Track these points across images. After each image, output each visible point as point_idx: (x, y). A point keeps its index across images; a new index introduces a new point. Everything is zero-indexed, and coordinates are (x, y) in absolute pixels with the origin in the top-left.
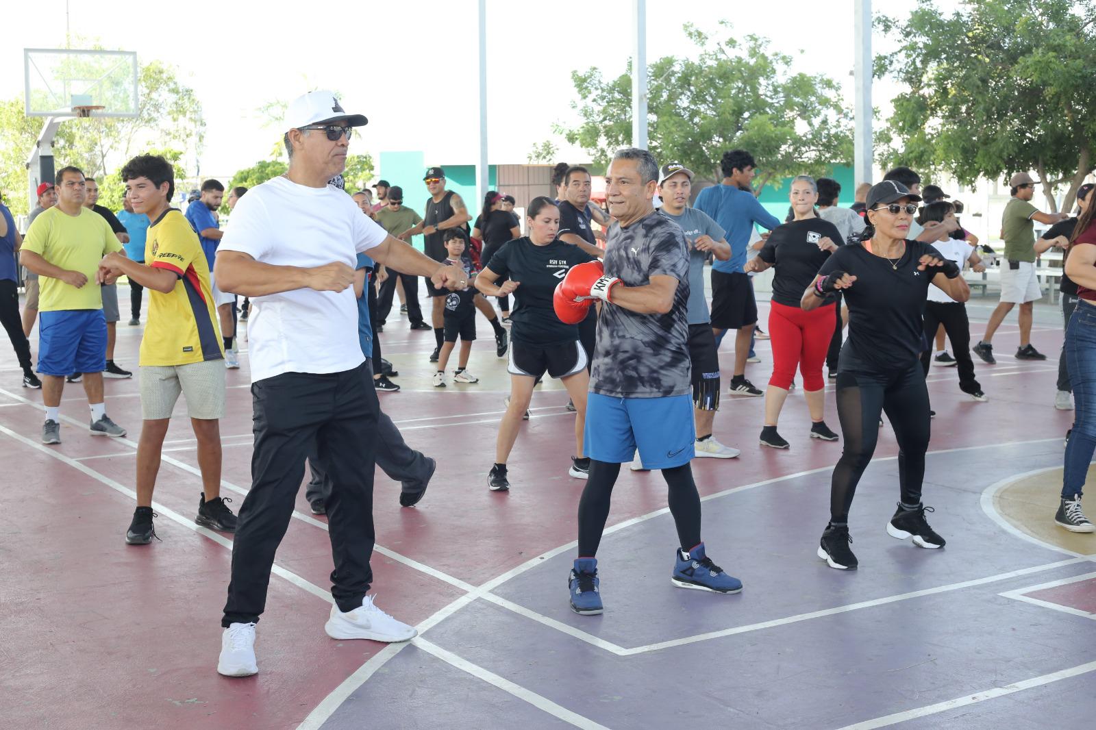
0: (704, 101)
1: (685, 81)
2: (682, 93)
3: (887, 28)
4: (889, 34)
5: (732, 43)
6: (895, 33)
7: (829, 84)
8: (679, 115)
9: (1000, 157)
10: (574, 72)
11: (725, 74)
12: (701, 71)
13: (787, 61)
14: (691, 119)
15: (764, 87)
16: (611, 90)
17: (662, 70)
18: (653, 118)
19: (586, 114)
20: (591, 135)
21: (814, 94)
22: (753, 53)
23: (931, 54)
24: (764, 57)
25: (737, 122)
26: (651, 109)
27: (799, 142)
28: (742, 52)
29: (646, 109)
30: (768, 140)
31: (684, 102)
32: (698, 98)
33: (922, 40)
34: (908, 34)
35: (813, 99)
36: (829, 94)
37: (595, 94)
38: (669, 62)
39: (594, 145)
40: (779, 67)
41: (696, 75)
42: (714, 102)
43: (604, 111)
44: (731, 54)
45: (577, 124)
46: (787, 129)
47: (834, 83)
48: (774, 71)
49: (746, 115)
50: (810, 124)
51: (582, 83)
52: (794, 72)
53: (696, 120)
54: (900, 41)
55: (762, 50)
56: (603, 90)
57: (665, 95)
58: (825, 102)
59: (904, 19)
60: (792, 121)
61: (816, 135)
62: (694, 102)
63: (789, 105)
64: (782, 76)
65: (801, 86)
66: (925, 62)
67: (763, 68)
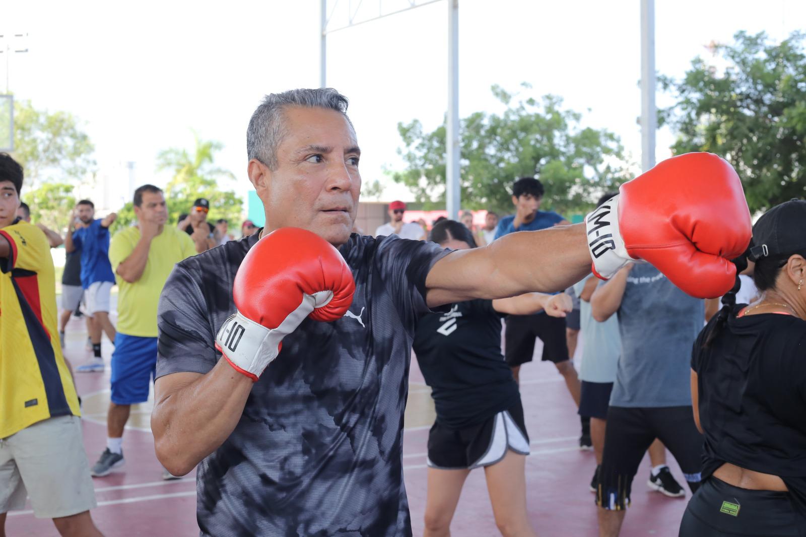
0: (508, 150)
1: (493, 132)
2: (490, 143)
3: (666, 86)
4: (667, 92)
5: (531, 102)
6: (673, 90)
7: (611, 137)
8: (486, 160)
9: (765, 197)
10: (400, 125)
11: (526, 126)
12: (506, 125)
13: (577, 117)
14: (497, 164)
15: (558, 139)
16: (431, 138)
17: (474, 123)
18: (465, 162)
19: (410, 158)
20: (413, 177)
21: (599, 144)
22: (549, 110)
23: (704, 107)
24: (557, 113)
25: (535, 167)
26: (464, 156)
27: (586, 183)
28: (540, 110)
29: (458, 154)
30: (562, 182)
31: (491, 150)
32: (504, 146)
33: (695, 96)
34: (683, 91)
35: (598, 149)
36: (612, 145)
37: (417, 142)
38: (479, 116)
39: (416, 185)
40: (571, 122)
41: (502, 128)
42: (517, 149)
43: (425, 158)
44: (530, 110)
45: (403, 167)
46: (577, 172)
47: (616, 136)
48: (566, 126)
49: (543, 161)
50: (596, 169)
51: (405, 132)
52: (582, 126)
53: (502, 165)
54: (676, 97)
55: (556, 108)
56: (424, 139)
57: (475, 145)
58: (608, 151)
59: (680, 77)
60: (581, 167)
61: (602, 178)
62: (499, 150)
63: (578, 154)
64: (574, 129)
65: (589, 138)
66: (698, 114)
67: (557, 123)
